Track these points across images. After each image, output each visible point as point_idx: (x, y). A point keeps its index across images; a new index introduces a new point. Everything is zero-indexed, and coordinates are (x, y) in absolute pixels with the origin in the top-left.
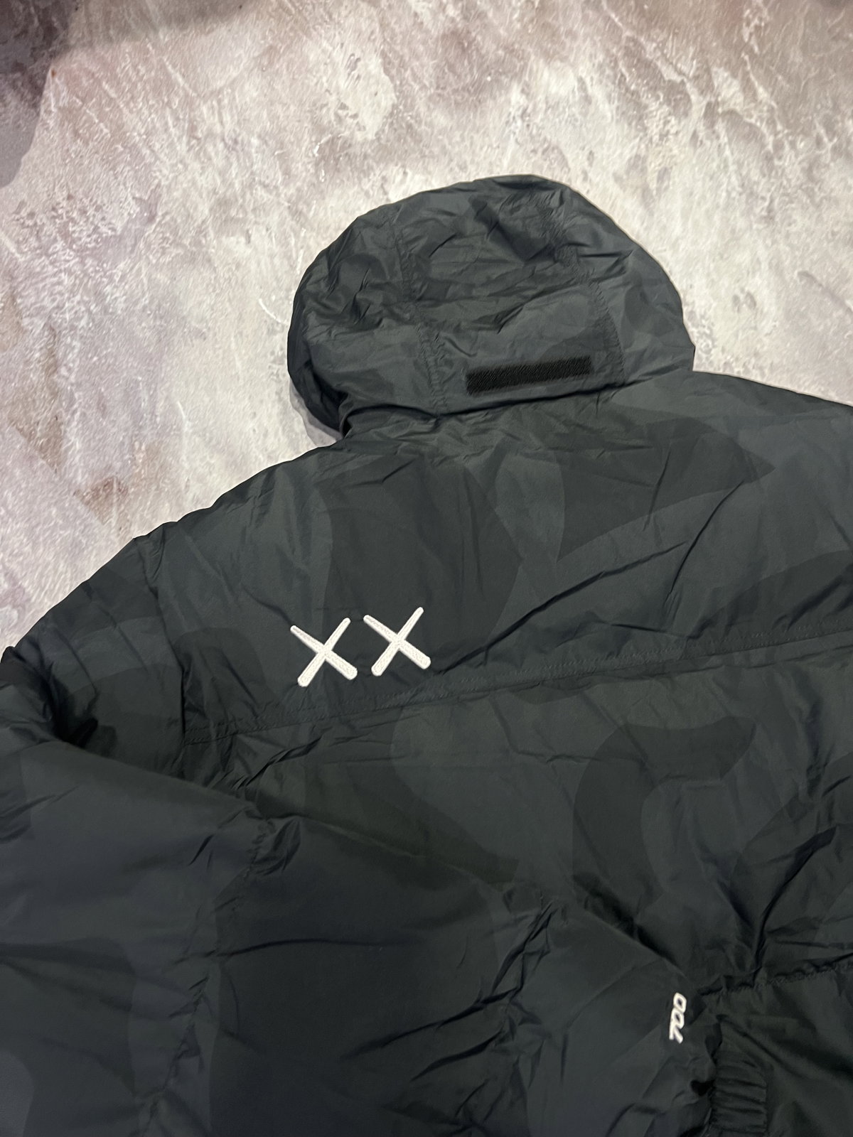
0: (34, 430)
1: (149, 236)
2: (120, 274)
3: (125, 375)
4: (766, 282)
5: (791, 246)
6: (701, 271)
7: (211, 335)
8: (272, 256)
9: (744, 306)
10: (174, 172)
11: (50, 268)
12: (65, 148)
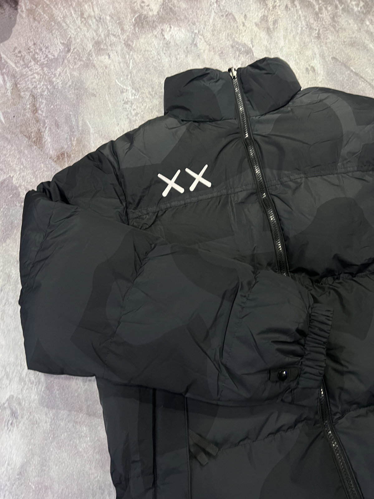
0: (31, 135)
1: (68, 57)
2: (58, 73)
3: (65, 112)
4: (318, 62)
5: (328, 47)
6: (292, 59)
7: (98, 95)
8: (119, 63)
9: (310, 71)
10: (76, 31)
11: (30, 72)
12: (31, 25)
